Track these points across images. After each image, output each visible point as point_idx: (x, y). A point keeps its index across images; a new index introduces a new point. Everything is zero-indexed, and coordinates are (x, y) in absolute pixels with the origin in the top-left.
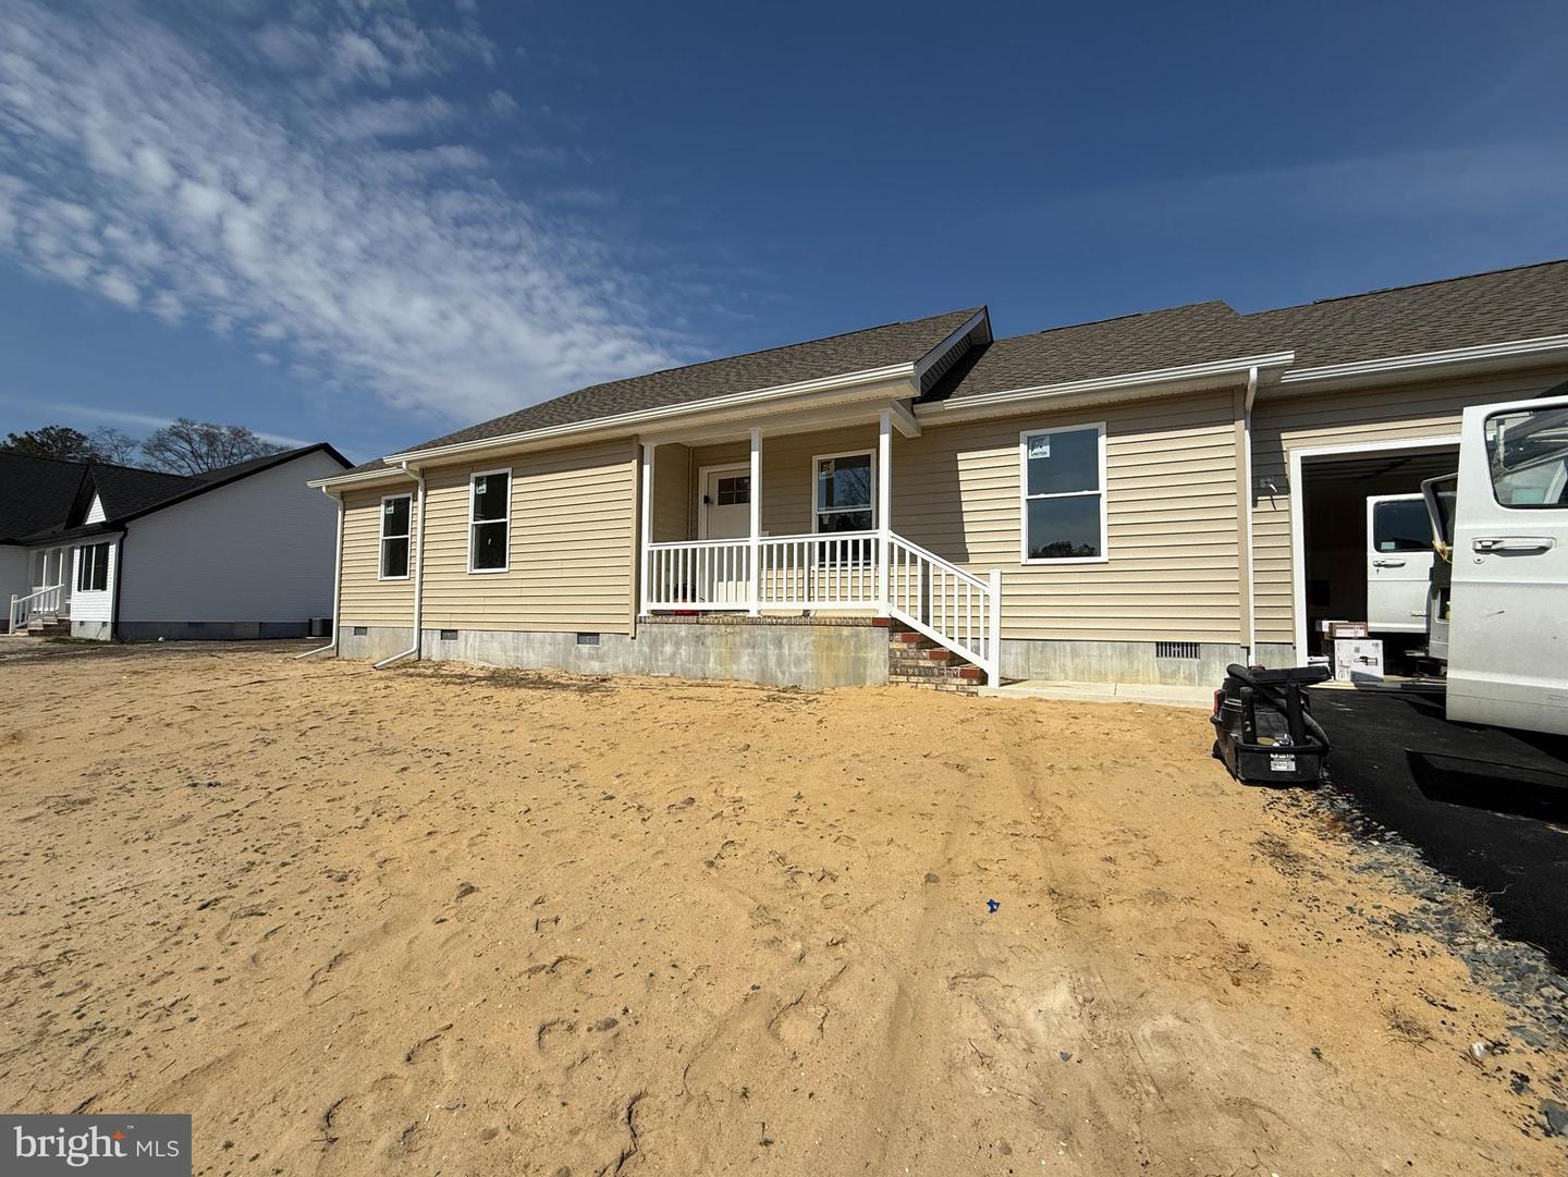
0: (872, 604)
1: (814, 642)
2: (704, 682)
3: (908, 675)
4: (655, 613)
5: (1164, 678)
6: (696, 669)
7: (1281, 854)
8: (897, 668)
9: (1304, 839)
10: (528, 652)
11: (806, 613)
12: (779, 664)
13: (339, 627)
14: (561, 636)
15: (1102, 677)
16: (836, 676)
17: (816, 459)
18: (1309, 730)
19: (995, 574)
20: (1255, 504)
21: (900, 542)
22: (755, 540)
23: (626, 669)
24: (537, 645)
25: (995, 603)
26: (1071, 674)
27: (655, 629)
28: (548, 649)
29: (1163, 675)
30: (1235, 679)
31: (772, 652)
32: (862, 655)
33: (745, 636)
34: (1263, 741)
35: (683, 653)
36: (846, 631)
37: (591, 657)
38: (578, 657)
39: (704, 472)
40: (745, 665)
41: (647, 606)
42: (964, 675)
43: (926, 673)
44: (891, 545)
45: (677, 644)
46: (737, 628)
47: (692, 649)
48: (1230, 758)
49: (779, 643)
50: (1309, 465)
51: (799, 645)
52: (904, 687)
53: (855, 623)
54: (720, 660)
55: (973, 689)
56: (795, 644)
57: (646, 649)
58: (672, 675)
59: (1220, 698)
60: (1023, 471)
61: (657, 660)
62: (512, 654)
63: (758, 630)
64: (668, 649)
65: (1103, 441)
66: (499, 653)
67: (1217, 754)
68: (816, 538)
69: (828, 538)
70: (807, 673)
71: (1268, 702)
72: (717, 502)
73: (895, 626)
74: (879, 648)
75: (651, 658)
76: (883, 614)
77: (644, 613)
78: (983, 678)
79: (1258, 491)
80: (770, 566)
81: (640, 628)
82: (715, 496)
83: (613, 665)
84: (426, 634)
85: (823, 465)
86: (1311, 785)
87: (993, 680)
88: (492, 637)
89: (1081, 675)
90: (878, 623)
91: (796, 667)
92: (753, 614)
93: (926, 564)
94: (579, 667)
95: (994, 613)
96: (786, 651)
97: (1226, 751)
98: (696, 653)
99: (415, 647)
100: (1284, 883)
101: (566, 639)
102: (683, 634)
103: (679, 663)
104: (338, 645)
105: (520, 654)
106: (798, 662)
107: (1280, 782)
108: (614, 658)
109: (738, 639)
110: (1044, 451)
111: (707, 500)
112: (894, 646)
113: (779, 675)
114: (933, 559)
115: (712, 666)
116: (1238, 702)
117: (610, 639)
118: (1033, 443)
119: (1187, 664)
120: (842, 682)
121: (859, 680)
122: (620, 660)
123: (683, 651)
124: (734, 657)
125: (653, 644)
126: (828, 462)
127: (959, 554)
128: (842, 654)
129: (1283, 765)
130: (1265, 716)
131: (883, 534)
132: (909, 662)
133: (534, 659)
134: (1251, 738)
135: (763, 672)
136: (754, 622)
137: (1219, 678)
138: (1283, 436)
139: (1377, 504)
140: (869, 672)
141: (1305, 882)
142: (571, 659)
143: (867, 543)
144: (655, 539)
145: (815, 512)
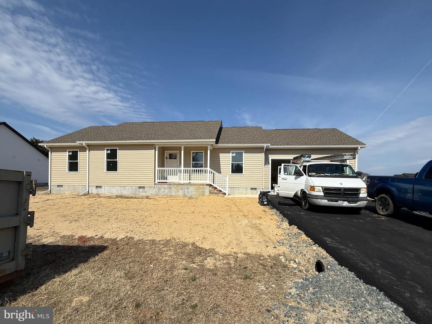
0: (206, 181)
1: (195, 188)
2: (171, 196)
3: (213, 194)
4: (159, 182)
5: (252, 194)
6: (169, 194)
7: (264, 211)
8: (211, 193)
9: (267, 210)
10: (124, 191)
11: (190, 183)
12: (188, 192)
13: (51, 185)
14: (134, 188)
15: (242, 194)
16: (199, 195)
17: (192, 152)
18: (268, 199)
19: (228, 177)
20: (265, 166)
21: (211, 170)
22: (182, 168)
23: (152, 194)
24: (127, 189)
25: (227, 181)
26: (238, 193)
27: (159, 186)
28: (130, 190)
29: (251, 193)
30: (261, 193)
31: (186, 190)
32: (204, 190)
33: (180, 187)
34: (264, 200)
35: (166, 191)
36: (201, 186)
37: (143, 192)
38: (139, 192)
39: (166, 152)
40: (181, 193)
41: (157, 181)
42: (222, 194)
43: (216, 193)
44: (210, 171)
45: (165, 189)
46: (179, 186)
47: (168, 190)
48: (260, 203)
49: (188, 188)
50: (272, 160)
51: (192, 189)
52: (212, 196)
53: (203, 185)
54: (175, 192)
55: (224, 196)
56: (191, 189)
57: (157, 190)
58: (164, 195)
59: (259, 195)
60: (231, 158)
61: (160, 192)
62: (119, 191)
63: (183, 186)
64: (163, 190)
65: (244, 154)
66: (115, 191)
67: (259, 203)
68: (191, 169)
69: (194, 169)
70: (193, 194)
71: (264, 196)
72: (168, 158)
73: (210, 185)
74: (208, 189)
75: (158, 192)
76: (208, 183)
77: (156, 182)
78: (225, 194)
79: (265, 164)
80: (186, 173)
81: (155, 186)
82: (168, 157)
83: (149, 194)
84: (91, 187)
85: (193, 153)
86: (268, 205)
87: (227, 194)
88: (113, 188)
89: (239, 193)
90: (207, 185)
91: (191, 193)
92: (182, 183)
93: (214, 173)
94: (139, 194)
95: (227, 183)
96: (189, 190)
97: (260, 202)
98: (169, 191)
99: (87, 190)
100: (264, 213)
101: (135, 188)
102: (166, 187)
103: (165, 193)
104: (50, 191)
105: (122, 192)
106: (192, 192)
107: (265, 205)
108: (149, 192)
109: (179, 188)
110: (234, 155)
111: (166, 158)
112: (210, 189)
113: (188, 194)
114: (215, 172)
115: (173, 194)
116: (261, 196)
117: (148, 188)
118: (233, 153)
119: (255, 191)
120: (200, 195)
121: (204, 195)
122: (151, 192)
123: (166, 190)
124: (178, 191)
125: (159, 189)
126: (194, 153)
127: (220, 172)
128: (200, 190)
129: (265, 203)
130: (264, 197)
131: (208, 169)
132: (213, 192)
133: (126, 193)
134: (262, 200)
135: (184, 194)
136: (182, 185)
137: (259, 193)
138: (269, 155)
139: (280, 168)
140: (205, 193)
141: (266, 213)
142: (137, 192)
143: (205, 170)
144: (159, 167)
145: (192, 162)
